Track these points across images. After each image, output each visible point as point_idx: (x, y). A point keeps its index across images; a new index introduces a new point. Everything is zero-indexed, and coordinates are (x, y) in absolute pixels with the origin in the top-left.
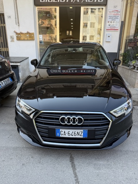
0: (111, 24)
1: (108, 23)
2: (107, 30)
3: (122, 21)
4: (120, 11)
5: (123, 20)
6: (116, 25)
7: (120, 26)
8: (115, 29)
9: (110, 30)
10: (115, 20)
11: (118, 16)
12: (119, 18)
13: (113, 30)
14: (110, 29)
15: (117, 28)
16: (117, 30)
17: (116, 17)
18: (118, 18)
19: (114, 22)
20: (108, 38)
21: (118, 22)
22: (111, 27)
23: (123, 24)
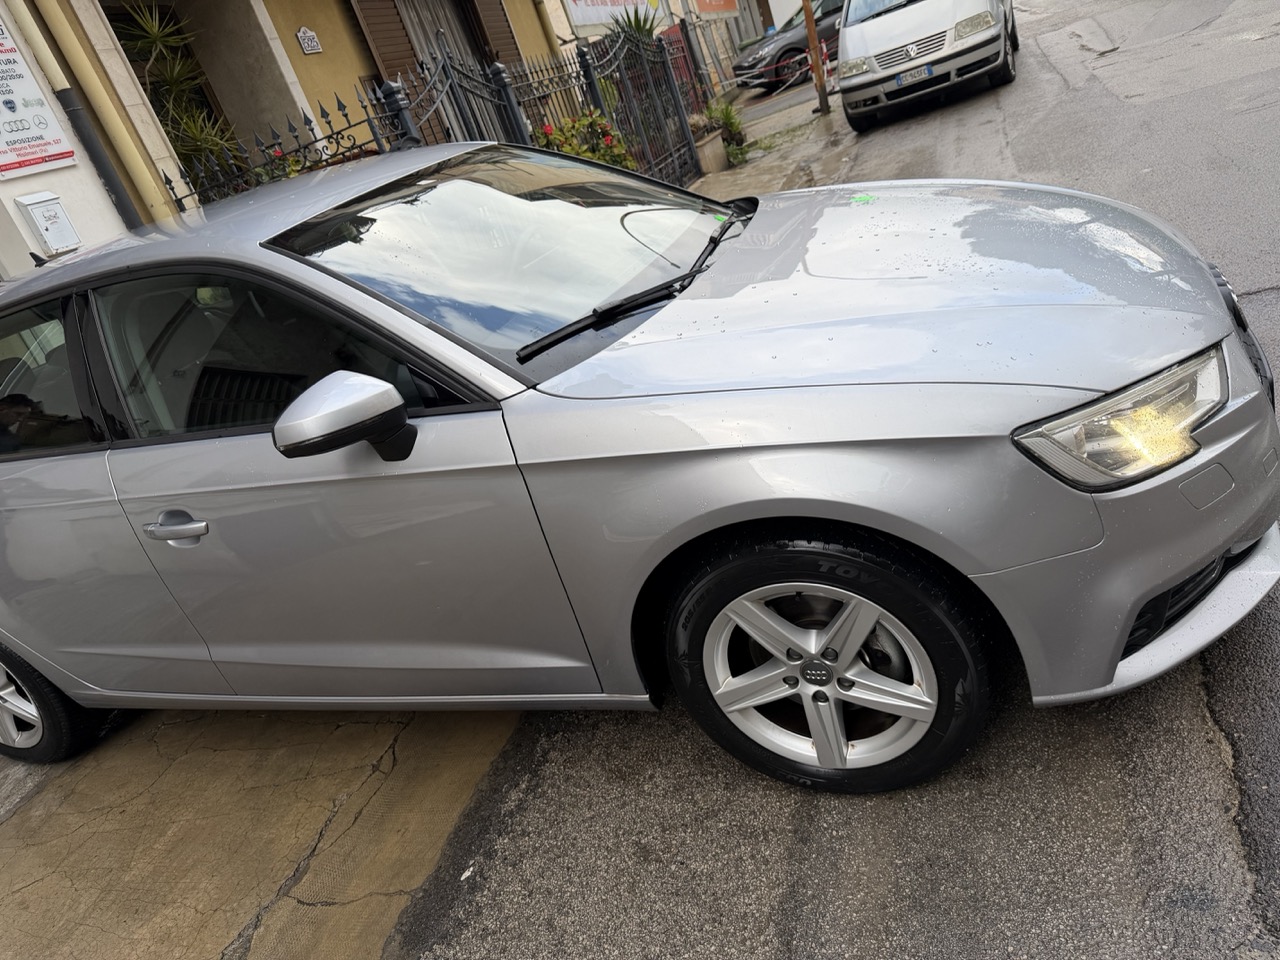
3: (59, 88)
5: (63, 83)
7: (68, 125)
8: (53, 150)
9: (21, 165)
10: (10, 92)
11: (10, 56)
12: (21, 67)
13: (44, 160)
14: (12, 158)
15: (57, 142)
16: (70, 154)
17: (3, 67)
18: (20, 76)
19: (10, 105)
20: (48, 224)
21: (42, 104)
22: (17, 146)
23: (79, 106)
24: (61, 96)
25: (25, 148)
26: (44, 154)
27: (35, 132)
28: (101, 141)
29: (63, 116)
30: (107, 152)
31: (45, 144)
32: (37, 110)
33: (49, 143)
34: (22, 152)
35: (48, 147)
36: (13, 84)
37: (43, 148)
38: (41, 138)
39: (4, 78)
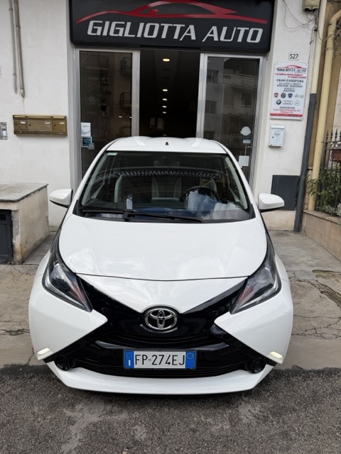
0: (282, 100)
1: (276, 97)
2: (271, 115)
3: (312, 93)
4: (306, 67)
5: (314, 91)
6: (297, 103)
7: (307, 106)
9: (280, 115)
10: (294, 91)
11: (302, 79)
12: (304, 84)
13: (289, 115)
14: (279, 112)
15: (299, 111)
16: (301, 116)
17: (297, 83)
18: (301, 86)
19: (290, 96)
20: (274, 136)
21: (302, 97)
22: (284, 109)
24: (312, 96)
25: (286, 110)
26: (291, 114)
27: (292, 106)
28: (315, 114)
29: (307, 102)
30: (315, 119)
32: (299, 99)
33: (295, 111)
34: (284, 111)
36: (296, 89)
37: (292, 112)
38: (294, 108)
39: (294, 86)
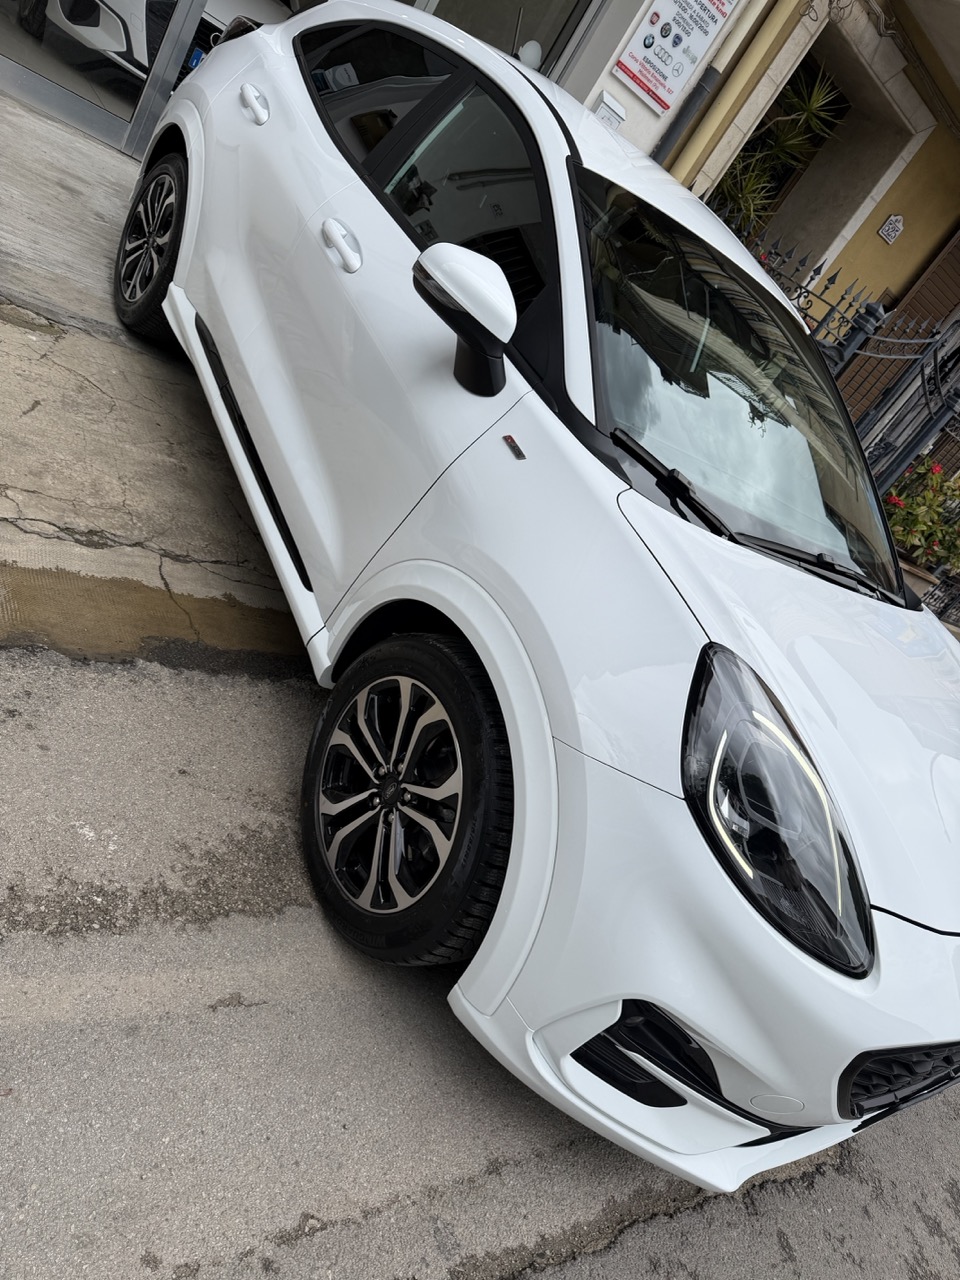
0: (659, 40)
1: (652, 23)
2: (619, 64)
3: (715, 65)
5: (721, 66)
6: (677, 71)
7: (688, 89)
8: (661, 92)
9: (634, 77)
10: (688, 34)
11: (718, 16)
12: (713, 29)
13: (649, 91)
14: (635, 68)
15: (670, 91)
16: (666, 106)
17: (706, 18)
18: (706, 33)
19: (677, 41)
21: (694, 62)
22: (648, 66)
23: (710, 89)
24: (710, 70)
25: (649, 72)
26: (653, 89)
27: (667, 71)
28: (691, 122)
29: (694, 81)
30: (684, 133)
31: (662, 84)
32: (686, 61)
33: (665, 87)
34: (645, 72)
35: (661, 88)
36: (696, 32)
37: (658, 85)
38: (665, 78)
39: (696, 22)
